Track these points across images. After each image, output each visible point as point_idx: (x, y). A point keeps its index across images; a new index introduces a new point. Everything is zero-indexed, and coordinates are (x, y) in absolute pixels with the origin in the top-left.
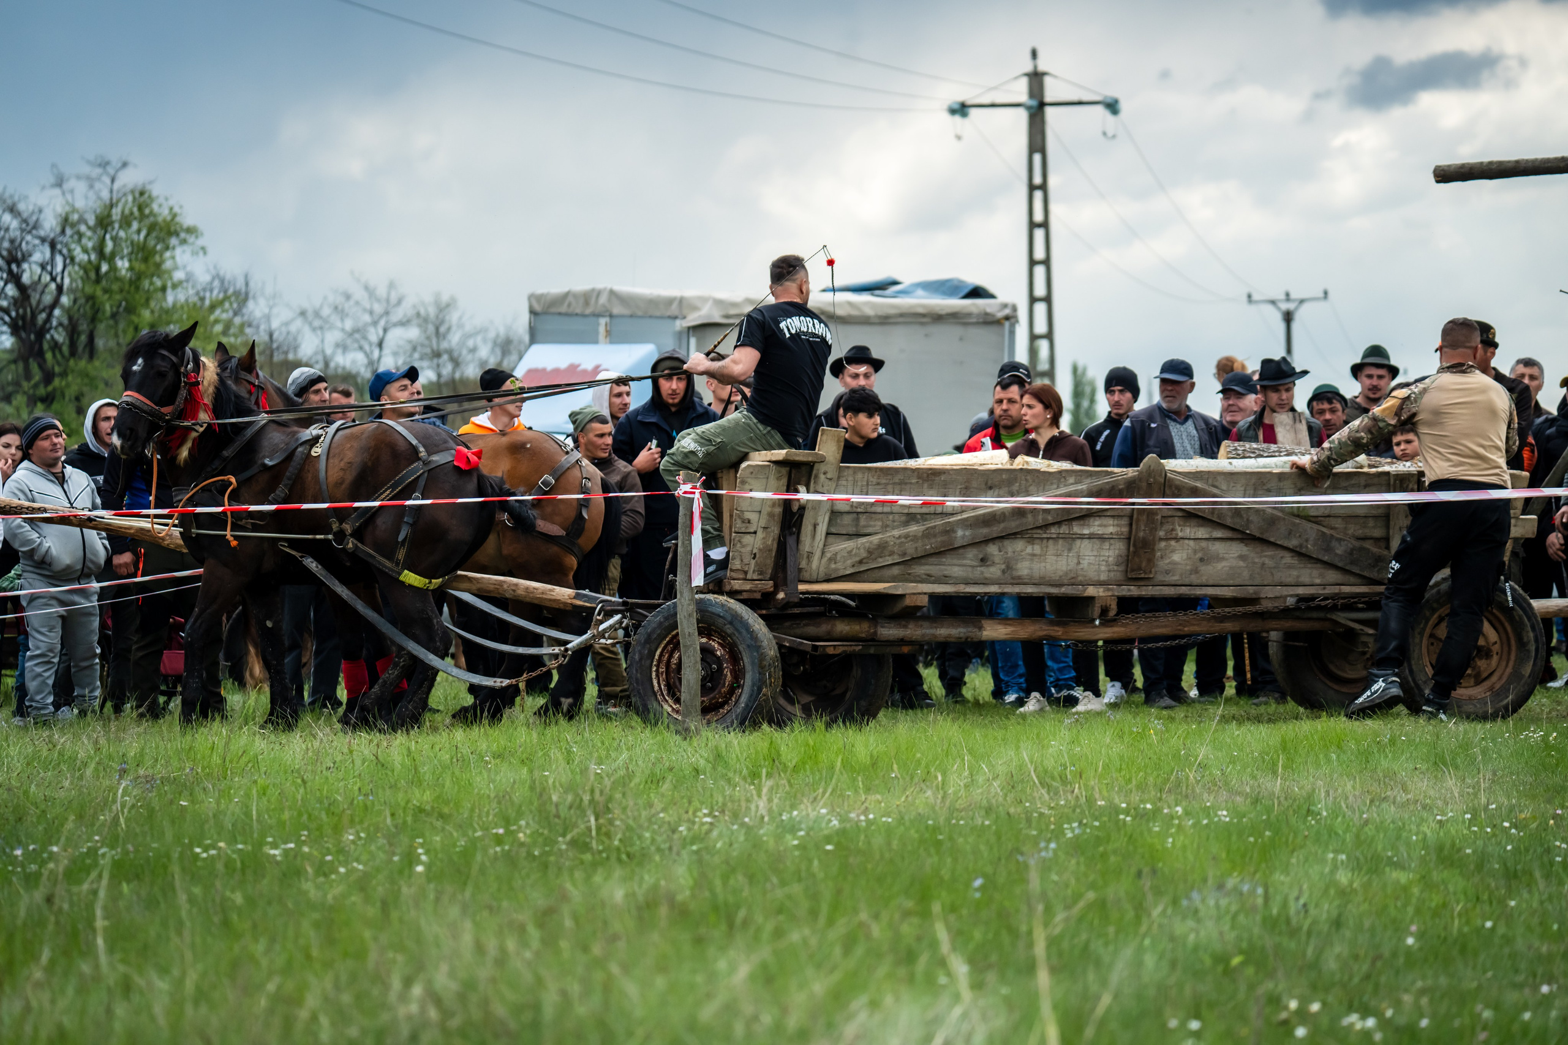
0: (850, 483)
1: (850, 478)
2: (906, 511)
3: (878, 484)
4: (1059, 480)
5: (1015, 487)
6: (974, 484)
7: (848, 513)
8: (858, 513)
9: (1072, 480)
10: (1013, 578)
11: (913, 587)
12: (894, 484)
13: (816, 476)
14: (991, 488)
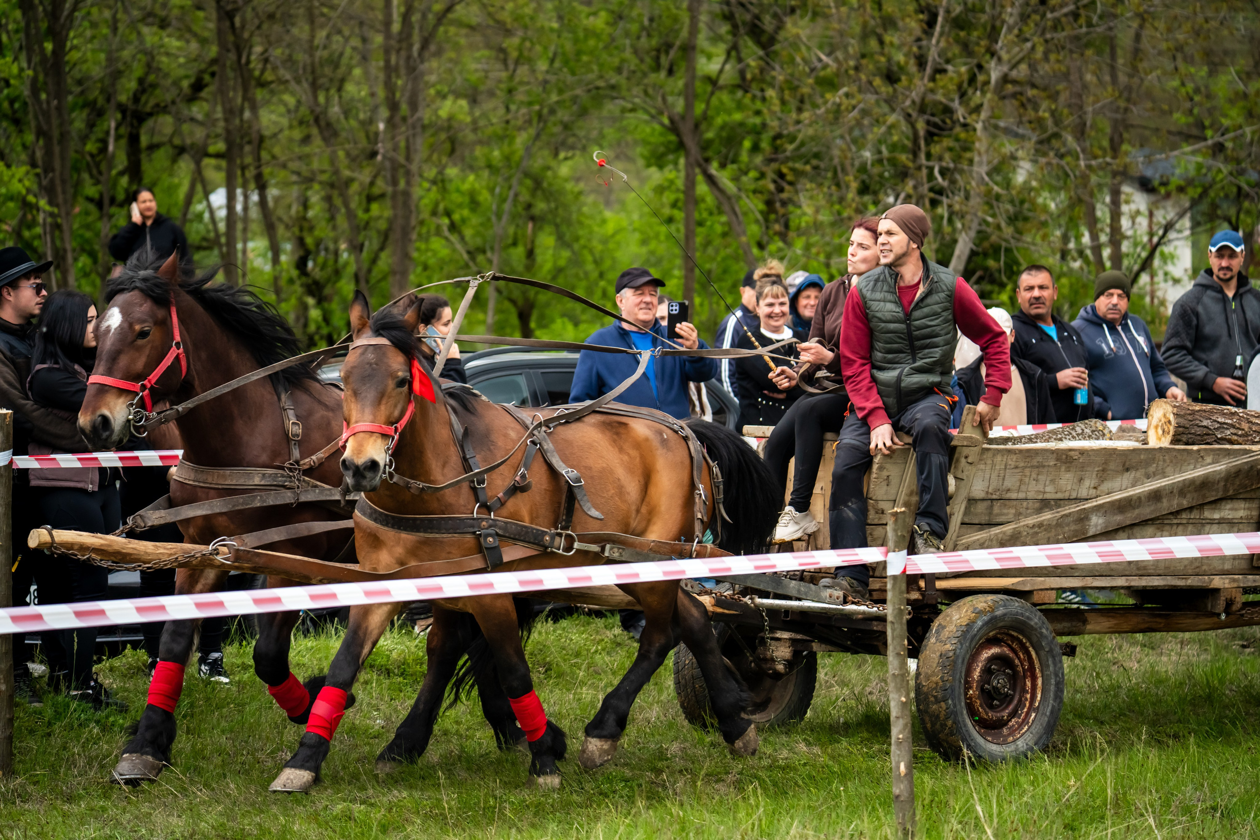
0: (989, 467)
1: (989, 462)
2: (1040, 497)
3: (1016, 467)
4: (1197, 461)
5: (1152, 469)
6: (1112, 466)
7: (983, 500)
8: (992, 500)
9: (1209, 459)
10: (1138, 569)
11: (1042, 583)
12: (1032, 467)
13: (958, 461)
14: (1127, 470)
